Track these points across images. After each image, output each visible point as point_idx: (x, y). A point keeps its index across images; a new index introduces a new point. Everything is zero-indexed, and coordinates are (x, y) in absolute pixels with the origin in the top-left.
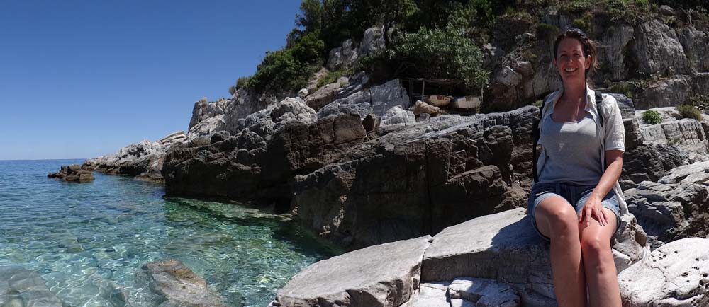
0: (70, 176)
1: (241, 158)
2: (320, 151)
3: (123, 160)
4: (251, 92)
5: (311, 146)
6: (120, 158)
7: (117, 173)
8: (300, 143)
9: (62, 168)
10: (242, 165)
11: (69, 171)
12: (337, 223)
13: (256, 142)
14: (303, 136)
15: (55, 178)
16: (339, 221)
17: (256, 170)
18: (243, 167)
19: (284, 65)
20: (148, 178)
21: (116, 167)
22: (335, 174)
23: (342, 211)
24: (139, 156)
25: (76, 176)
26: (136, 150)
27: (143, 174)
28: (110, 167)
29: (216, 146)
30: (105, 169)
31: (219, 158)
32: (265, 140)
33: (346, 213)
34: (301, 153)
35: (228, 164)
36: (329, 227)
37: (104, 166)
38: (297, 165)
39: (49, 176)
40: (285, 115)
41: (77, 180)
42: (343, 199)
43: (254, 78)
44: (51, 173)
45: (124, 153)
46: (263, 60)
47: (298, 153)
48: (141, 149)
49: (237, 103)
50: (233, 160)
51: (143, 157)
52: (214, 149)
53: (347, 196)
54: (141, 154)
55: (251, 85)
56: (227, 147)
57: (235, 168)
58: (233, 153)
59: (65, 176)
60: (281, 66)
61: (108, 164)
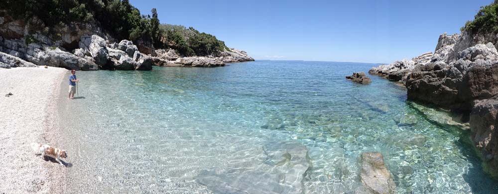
0: (358, 79)
1: (447, 83)
2: (490, 86)
3: (392, 71)
4: (469, 32)
5: (485, 82)
6: (390, 69)
7: (387, 78)
8: (479, 80)
9: (354, 74)
10: (447, 87)
11: (358, 76)
12: (487, 142)
13: (457, 75)
14: (481, 76)
15: (350, 79)
16: (488, 142)
17: (455, 92)
18: (448, 89)
19: (490, 16)
20: (402, 84)
21: (387, 74)
22: (489, 110)
23: (490, 135)
24: (401, 68)
25: (361, 80)
26: (399, 65)
27: (400, 81)
28: (384, 73)
29: (435, 73)
30: (381, 74)
31: (436, 81)
32: (463, 74)
33: (492, 137)
34: (479, 86)
35: (440, 86)
36: (482, 143)
37: (380, 72)
38: (476, 93)
39: (347, 77)
40: (478, 56)
41: (361, 82)
42: (492, 127)
43: (472, 24)
44: (348, 76)
45: (392, 66)
46: (478, 12)
47: (477, 86)
48: (402, 65)
49: (462, 39)
50: (443, 83)
51: (403, 69)
52: (434, 75)
53: (494, 126)
54: (402, 67)
55: (470, 28)
56: (441, 75)
57: (443, 89)
58: (443, 79)
59: (355, 79)
60: (488, 17)
61: (383, 72)
